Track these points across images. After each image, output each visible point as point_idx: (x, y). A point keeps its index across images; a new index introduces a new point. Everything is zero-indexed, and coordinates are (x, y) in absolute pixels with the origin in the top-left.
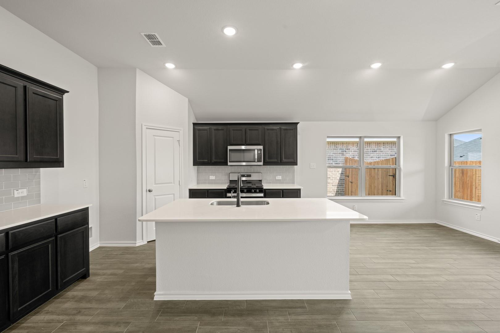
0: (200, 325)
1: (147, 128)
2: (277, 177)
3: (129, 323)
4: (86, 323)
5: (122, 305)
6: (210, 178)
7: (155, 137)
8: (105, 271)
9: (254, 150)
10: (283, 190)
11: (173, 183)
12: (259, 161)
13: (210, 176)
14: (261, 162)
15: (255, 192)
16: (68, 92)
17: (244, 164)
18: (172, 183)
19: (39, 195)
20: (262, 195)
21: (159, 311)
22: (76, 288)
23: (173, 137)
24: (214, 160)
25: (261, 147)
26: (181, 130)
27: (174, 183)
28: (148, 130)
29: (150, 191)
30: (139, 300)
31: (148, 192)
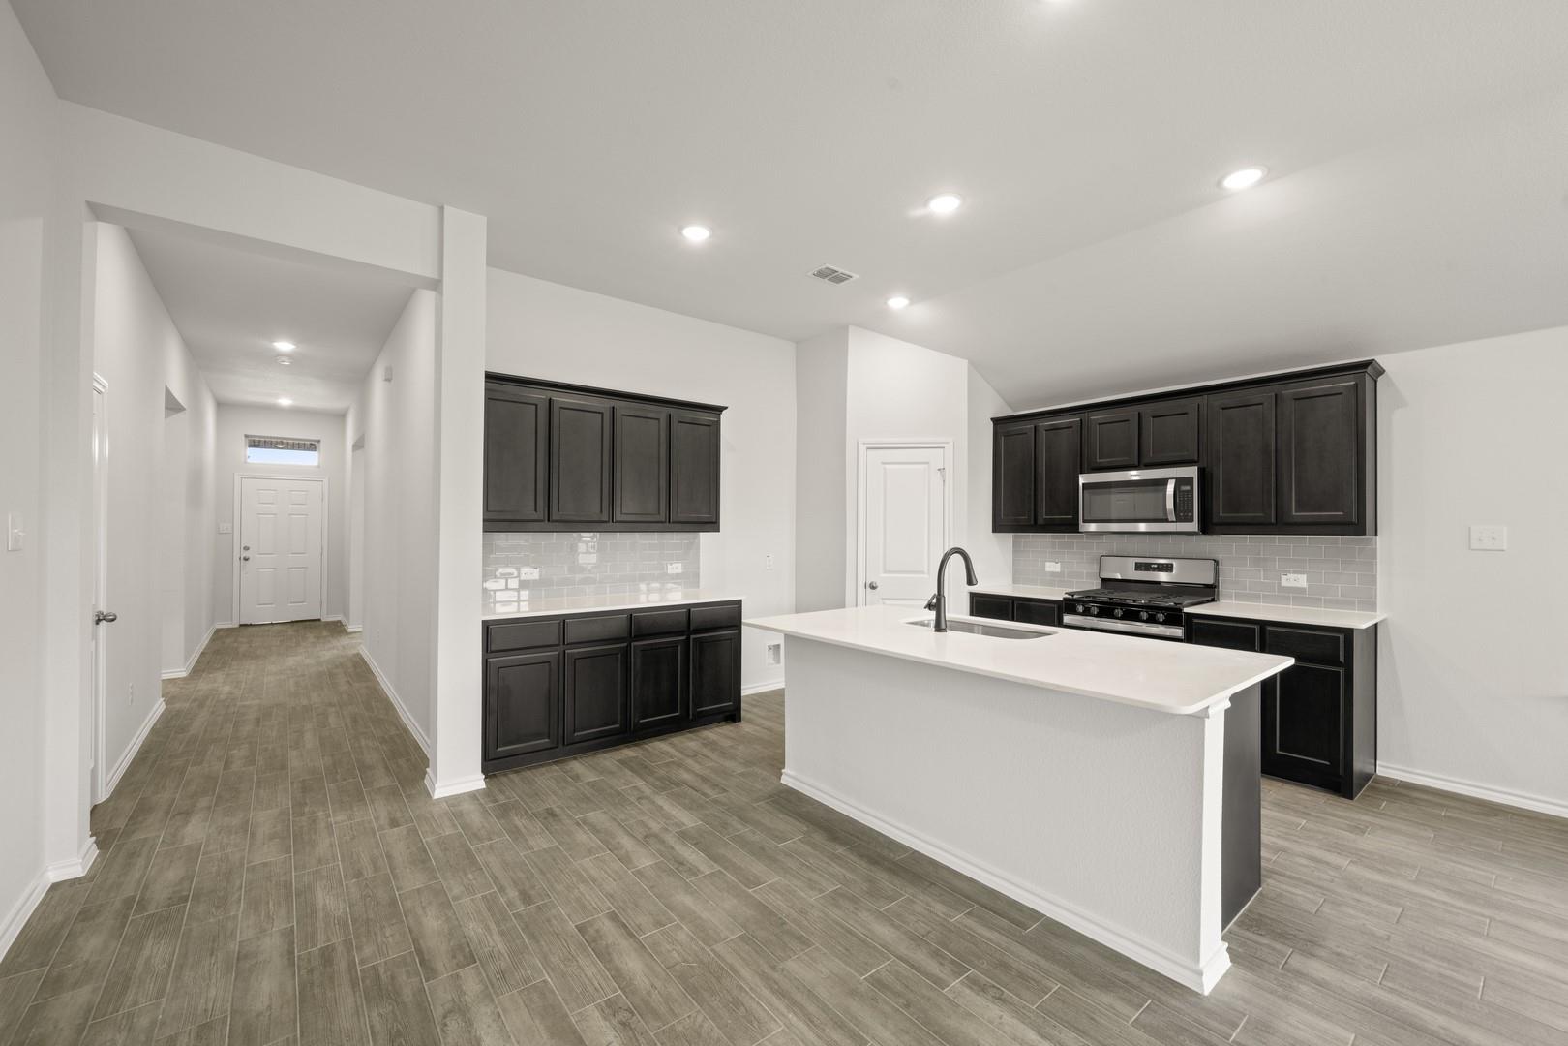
0: (800, 840)
1: (868, 448)
2: (1283, 578)
3: (725, 791)
4: (688, 770)
5: (740, 770)
6: (1048, 569)
7: (887, 466)
8: (763, 721)
9: (1164, 482)
10: (1263, 624)
11: (926, 571)
12: (1182, 514)
13: (1048, 564)
14: (1192, 520)
15: (1152, 620)
16: (726, 408)
17: (1142, 527)
18: (923, 573)
19: (697, 575)
20: (1178, 632)
21: (770, 796)
22: (717, 729)
23: (928, 463)
24: (1044, 516)
25: (1192, 472)
26: (947, 443)
27: (929, 574)
28: (870, 452)
29: (873, 587)
30: (764, 773)
31: (868, 589)
